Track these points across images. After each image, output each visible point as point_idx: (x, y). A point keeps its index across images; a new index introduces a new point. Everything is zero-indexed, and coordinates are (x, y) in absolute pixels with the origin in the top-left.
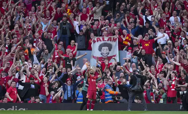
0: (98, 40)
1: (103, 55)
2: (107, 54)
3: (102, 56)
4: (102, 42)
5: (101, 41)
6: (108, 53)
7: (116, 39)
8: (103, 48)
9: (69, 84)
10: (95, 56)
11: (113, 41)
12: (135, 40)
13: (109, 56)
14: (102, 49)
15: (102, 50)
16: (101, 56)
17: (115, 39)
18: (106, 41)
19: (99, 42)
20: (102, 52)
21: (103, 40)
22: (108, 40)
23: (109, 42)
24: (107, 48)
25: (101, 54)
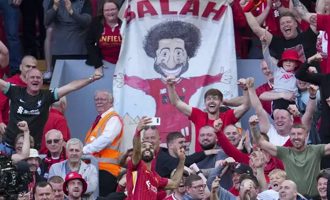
0: (145, 9)
1: (163, 74)
2: (179, 69)
3: (159, 76)
4: (161, 19)
5: (153, 12)
6: (185, 68)
7: (223, 8)
8: (164, 43)
9: (74, 194)
10: (129, 75)
11: (206, 15)
12: (289, 18)
13: (187, 75)
14: (157, 48)
15: (158, 52)
16: (155, 75)
17: (217, 8)
18: (175, 13)
19: (147, 17)
20: (159, 62)
21: (165, 11)
22: (184, 12)
23: (189, 19)
24: (180, 43)
25: (157, 68)
